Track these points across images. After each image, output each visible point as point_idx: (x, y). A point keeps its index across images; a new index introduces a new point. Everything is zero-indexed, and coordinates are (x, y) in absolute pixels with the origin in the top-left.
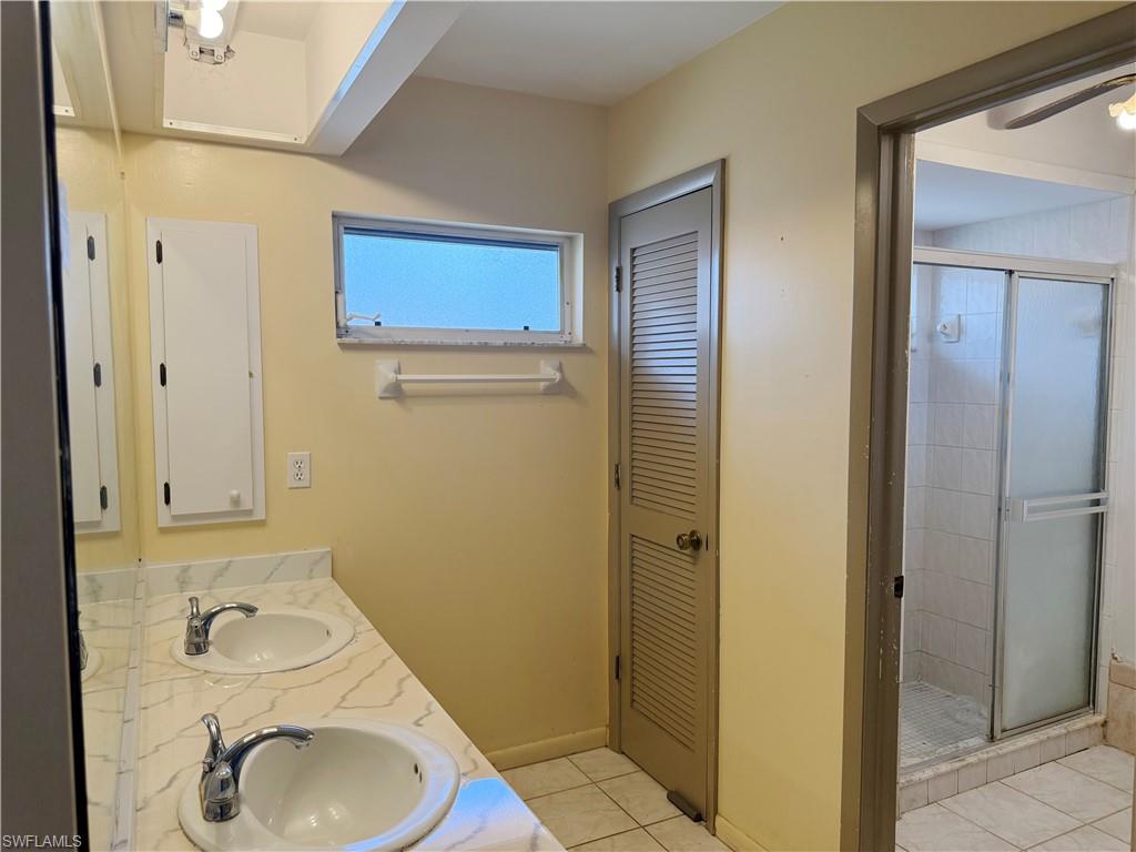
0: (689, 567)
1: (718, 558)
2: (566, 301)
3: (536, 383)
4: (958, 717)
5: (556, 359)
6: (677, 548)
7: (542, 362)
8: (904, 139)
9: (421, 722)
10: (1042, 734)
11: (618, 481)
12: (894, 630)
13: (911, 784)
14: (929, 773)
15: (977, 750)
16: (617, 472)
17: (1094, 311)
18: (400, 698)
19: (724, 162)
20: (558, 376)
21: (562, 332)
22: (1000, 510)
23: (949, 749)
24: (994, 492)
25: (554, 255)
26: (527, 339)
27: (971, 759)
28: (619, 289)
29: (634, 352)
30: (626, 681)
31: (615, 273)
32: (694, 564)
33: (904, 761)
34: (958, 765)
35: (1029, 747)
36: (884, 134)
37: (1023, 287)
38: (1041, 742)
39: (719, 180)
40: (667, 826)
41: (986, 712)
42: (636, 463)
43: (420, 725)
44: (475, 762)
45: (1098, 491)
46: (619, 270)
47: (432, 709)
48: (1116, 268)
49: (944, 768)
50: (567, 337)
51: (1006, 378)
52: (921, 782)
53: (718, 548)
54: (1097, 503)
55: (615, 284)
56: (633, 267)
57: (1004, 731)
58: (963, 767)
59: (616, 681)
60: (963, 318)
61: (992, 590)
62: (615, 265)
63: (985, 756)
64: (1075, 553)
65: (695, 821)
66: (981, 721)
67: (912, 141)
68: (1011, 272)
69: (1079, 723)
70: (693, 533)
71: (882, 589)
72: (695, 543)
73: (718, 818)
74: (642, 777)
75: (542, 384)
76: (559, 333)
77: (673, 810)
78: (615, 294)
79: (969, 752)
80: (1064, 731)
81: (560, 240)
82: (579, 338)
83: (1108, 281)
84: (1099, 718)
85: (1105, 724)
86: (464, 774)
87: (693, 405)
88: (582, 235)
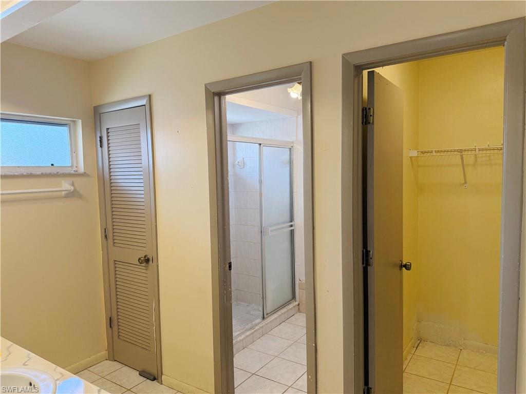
0: (145, 271)
1: (158, 266)
2: (74, 151)
3: (61, 192)
4: (251, 313)
5: (70, 180)
6: (138, 263)
7: (63, 182)
8: (222, 97)
9: (26, 364)
10: (279, 313)
11: (106, 236)
12: (229, 283)
13: (238, 342)
14: (243, 336)
15: (259, 323)
16: (105, 232)
17: (287, 157)
18: (10, 356)
19: (150, 96)
20: (72, 188)
21: (72, 166)
22: (261, 232)
23: (250, 325)
24: (259, 225)
25: (66, 129)
26: (54, 171)
27: (257, 328)
28: (101, 146)
29: (111, 176)
30: (115, 328)
31: (99, 139)
32: (146, 270)
33: (234, 334)
34: (252, 331)
35: (276, 318)
36: (216, 95)
37: (264, 149)
38: (280, 316)
39: (148, 103)
40: (140, 387)
41: (261, 309)
42: (115, 227)
43: (26, 365)
44: (61, 373)
45: (291, 222)
46: (101, 138)
47: (30, 356)
48: (293, 142)
49: (248, 333)
50: (75, 169)
51: (261, 182)
52: (241, 340)
53: (157, 261)
54: (291, 226)
55: (99, 144)
56: (108, 136)
57: (267, 314)
58: (255, 331)
59: (110, 329)
60: (245, 159)
61: (260, 261)
62: (99, 135)
63: (262, 325)
64: (286, 244)
65: (153, 381)
66: (259, 312)
67: (225, 98)
68: (260, 144)
69: (291, 306)
70: (145, 256)
71: (224, 268)
72: (147, 261)
73: (163, 376)
74: (126, 368)
75: (63, 193)
76: (71, 167)
77: (142, 379)
78: (99, 148)
79: (256, 325)
80: (286, 310)
81: (69, 122)
82: (82, 169)
83: (290, 147)
84: (297, 303)
85: (299, 305)
86: (57, 380)
87: (143, 200)
88: (80, 121)
